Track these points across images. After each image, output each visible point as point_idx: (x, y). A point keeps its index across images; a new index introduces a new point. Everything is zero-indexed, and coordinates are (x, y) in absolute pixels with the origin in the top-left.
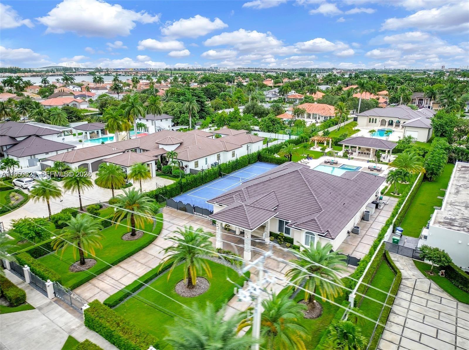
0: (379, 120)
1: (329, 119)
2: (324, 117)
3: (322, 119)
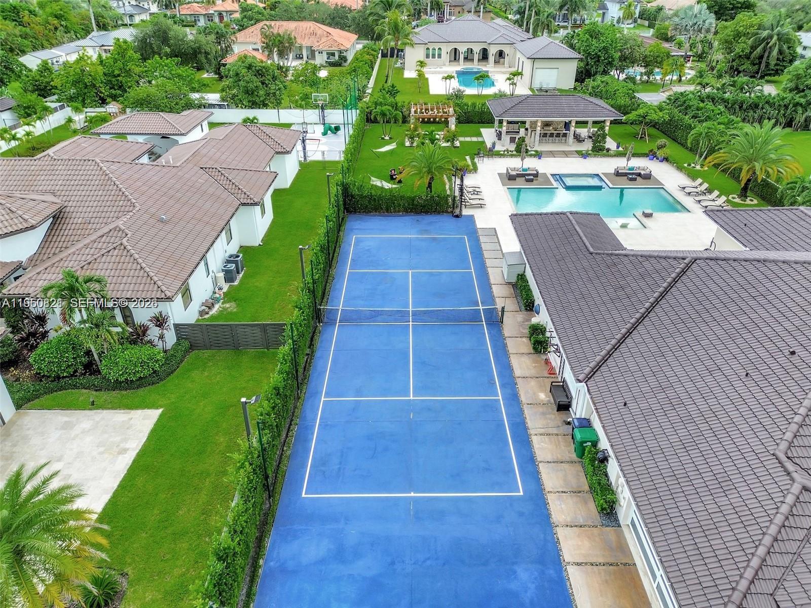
0: (446, 49)
1: (337, 57)
2: (325, 54)
3: (320, 59)
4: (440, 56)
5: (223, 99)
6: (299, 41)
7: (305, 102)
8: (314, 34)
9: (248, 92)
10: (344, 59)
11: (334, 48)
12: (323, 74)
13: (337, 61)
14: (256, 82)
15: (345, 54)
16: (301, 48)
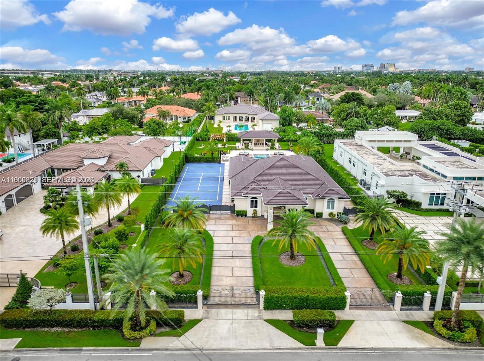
0: (231, 116)
1: (187, 119)
2: (182, 118)
3: (180, 120)
4: (229, 119)
5: (144, 133)
6: (171, 113)
7: (174, 134)
8: (178, 110)
9: (153, 130)
10: (190, 120)
11: (186, 116)
12: (181, 126)
13: (187, 121)
14: (157, 127)
15: (190, 118)
16: (172, 116)
